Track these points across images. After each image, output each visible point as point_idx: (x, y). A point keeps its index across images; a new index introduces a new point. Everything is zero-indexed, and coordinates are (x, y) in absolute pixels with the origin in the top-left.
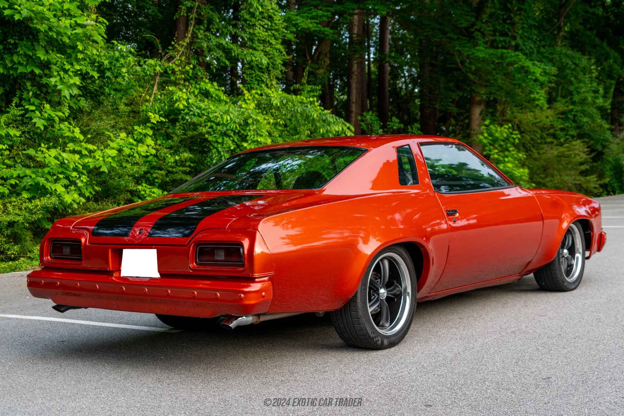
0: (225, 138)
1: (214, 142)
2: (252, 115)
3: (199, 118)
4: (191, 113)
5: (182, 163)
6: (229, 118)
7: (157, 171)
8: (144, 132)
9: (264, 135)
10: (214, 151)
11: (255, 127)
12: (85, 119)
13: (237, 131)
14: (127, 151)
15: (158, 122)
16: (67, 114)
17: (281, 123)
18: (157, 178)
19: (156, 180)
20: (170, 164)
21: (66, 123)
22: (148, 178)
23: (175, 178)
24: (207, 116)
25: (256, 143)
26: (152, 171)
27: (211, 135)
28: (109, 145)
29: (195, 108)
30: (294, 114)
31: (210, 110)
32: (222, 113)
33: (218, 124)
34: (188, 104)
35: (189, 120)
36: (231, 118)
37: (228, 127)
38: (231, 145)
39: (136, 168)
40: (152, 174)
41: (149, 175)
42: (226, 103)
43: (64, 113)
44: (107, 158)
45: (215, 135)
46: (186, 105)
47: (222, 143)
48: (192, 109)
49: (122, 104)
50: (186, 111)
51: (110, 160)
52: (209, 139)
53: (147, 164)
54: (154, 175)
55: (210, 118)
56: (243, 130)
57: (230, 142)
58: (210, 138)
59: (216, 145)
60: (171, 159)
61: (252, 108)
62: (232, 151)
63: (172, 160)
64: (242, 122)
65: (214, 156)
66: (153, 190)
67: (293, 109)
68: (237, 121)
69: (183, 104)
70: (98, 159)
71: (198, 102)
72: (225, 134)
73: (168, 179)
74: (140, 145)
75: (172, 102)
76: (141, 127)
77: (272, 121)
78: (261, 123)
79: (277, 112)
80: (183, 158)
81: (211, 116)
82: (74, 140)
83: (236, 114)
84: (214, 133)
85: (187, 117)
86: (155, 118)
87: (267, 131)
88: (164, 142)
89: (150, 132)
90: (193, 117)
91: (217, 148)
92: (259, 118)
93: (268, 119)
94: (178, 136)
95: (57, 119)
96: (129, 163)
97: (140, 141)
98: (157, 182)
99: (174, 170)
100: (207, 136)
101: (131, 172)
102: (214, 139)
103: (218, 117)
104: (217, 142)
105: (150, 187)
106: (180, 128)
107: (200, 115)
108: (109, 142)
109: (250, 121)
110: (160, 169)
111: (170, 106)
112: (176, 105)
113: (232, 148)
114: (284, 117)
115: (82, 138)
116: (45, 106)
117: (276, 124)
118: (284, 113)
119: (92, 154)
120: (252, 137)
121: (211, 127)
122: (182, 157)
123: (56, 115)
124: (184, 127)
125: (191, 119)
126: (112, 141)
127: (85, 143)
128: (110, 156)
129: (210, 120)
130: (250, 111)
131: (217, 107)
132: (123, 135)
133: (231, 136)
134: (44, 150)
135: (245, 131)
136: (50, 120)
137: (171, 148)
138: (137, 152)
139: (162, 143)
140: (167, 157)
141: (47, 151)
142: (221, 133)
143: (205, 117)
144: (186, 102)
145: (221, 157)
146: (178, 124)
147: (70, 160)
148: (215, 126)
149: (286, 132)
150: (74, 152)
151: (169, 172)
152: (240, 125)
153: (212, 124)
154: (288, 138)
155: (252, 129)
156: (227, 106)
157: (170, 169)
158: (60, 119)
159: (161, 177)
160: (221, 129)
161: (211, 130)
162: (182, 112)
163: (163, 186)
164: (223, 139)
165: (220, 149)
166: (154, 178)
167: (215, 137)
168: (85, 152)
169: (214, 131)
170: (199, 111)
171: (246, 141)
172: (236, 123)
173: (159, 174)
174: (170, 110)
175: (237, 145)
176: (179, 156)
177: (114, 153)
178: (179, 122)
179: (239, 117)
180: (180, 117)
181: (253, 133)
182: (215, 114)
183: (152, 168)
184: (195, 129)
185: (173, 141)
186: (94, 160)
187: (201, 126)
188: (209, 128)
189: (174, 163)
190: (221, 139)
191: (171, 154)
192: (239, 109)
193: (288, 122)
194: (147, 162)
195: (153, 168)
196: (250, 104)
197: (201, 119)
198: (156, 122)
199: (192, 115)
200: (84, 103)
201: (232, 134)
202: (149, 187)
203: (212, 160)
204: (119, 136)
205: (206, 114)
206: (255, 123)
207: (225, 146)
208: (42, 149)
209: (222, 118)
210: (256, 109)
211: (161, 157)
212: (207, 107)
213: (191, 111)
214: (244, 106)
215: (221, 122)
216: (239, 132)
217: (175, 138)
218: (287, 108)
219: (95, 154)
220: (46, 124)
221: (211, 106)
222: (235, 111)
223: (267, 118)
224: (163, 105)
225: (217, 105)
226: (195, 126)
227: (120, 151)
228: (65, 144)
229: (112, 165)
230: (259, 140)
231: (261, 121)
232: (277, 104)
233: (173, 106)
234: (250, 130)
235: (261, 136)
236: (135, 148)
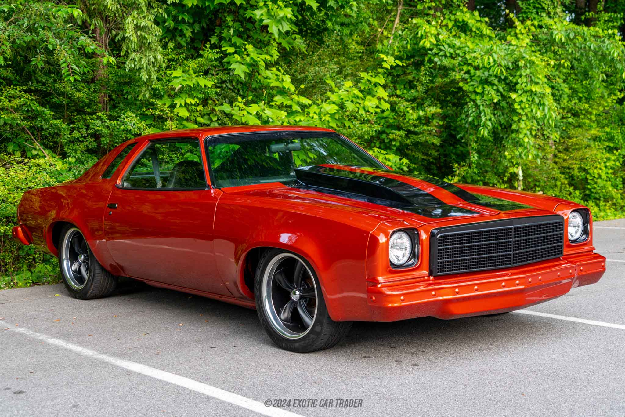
0: (486, 86)
1: (470, 92)
2: (524, 55)
3: (452, 60)
4: (441, 53)
5: (427, 121)
6: (491, 60)
7: (393, 131)
8: (374, 80)
9: (541, 82)
10: (471, 104)
11: (528, 71)
12: (300, 63)
13: (503, 77)
14: (350, 106)
15: (391, 66)
16: (276, 57)
17: (566, 65)
18: (394, 140)
19: (393, 143)
20: (411, 122)
21: (274, 69)
22: (384, 140)
23: (418, 140)
24: (462, 57)
25: (528, 94)
26: (388, 131)
27: (467, 83)
28: (329, 98)
29: (446, 46)
30: (585, 51)
31: (467, 49)
32: (483, 53)
33: (477, 68)
34: (438, 40)
35: (439, 63)
36: (494, 61)
37: (491, 71)
38: (494, 96)
39: (366, 128)
40: (388, 135)
41: (384, 136)
42: (491, 38)
43: (271, 56)
44: (325, 115)
45: (472, 83)
46: (435, 42)
47: (482, 94)
48: (442, 48)
49: (354, 43)
50: (435, 51)
51: (327, 118)
52: (464, 88)
53: (383, 121)
54: (391, 137)
55: (467, 60)
56: (512, 76)
57: (493, 93)
58: (466, 87)
59: (473, 97)
60: (413, 116)
61: (525, 45)
62: (496, 104)
63: (415, 116)
64: (510, 64)
65: (470, 112)
66: (387, 156)
67: (583, 46)
68: (503, 64)
69: (430, 42)
70: (313, 118)
71: (451, 38)
72: (486, 82)
73: (408, 142)
74: (368, 97)
75: (417, 39)
76: (370, 74)
77: (552, 63)
78: (538, 66)
79: (560, 50)
80: (429, 115)
81: (467, 56)
82: (283, 92)
83: (503, 54)
84: (472, 80)
85: (436, 59)
86: (389, 61)
87: (546, 77)
88: (405, 92)
89: (382, 81)
90: (443, 58)
91: (474, 101)
92: (534, 59)
93: (548, 61)
94: (423, 85)
95: (262, 64)
96: (358, 120)
97: (368, 92)
98: (395, 145)
99: (416, 130)
100: (461, 84)
101: (359, 132)
102: (471, 89)
103: (477, 58)
104: (475, 92)
105: (385, 152)
106: (426, 74)
107: (454, 56)
108: (329, 94)
109: (521, 63)
110: (399, 128)
111: (415, 44)
112: (421, 43)
113: (495, 101)
114: (570, 57)
115: (293, 88)
116: (247, 47)
117: (558, 67)
118: (570, 51)
119: (306, 110)
120: (524, 85)
121: (468, 72)
122: (428, 112)
123: (261, 58)
124: (432, 73)
125: (441, 60)
126: (333, 92)
127: (297, 95)
128: (328, 113)
129: (466, 63)
130: (522, 50)
131: (477, 45)
132: (348, 84)
133: (493, 85)
134: (241, 105)
135: (514, 76)
136: (254, 66)
137: (413, 100)
138: (364, 108)
139: (403, 93)
140: (408, 112)
141: (244, 107)
142: (481, 80)
143: (460, 59)
144: (436, 38)
145: (480, 113)
146: (423, 68)
147: (275, 119)
148: (472, 71)
149: (573, 76)
150: (281, 107)
151: (409, 132)
152: (507, 68)
153: (469, 68)
154: (575, 84)
155: (524, 74)
156: (492, 42)
157: (412, 128)
158: (266, 63)
159: (400, 139)
160: (481, 75)
161: (467, 76)
162: (430, 52)
163: (401, 151)
164: (484, 88)
165: (479, 102)
166: (391, 140)
167: (473, 85)
168: (296, 108)
169: (471, 77)
170: (452, 51)
171: (516, 91)
172: (501, 65)
173: (397, 135)
174: (414, 49)
175: (502, 95)
176: (424, 110)
177: (332, 108)
178: (424, 65)
179: (506, 58)
180: (426, 59)
181: (525, 80)
182: (473, 55)
183: (388, 127)
184: (446, 76)
185: (418, 91)
186: (308, 118)
187: (454, 71)
188: (465, 73)
189: (416, 120)
190: (480, 88)
191: (413, 108)
192: (507, 47)
193: (576, 64)
194: (383, 118)
195: (390, 126)
196: (522, 39)
197: (454, 62)
198: (389, 68)
199: (442, 56)
200: (300, 43)
201: (496, 82)
202: (382, 151)
203: (467, 116)
204: (343, 85)
205: (461, 54)
206: (529, 66)
207: (485, 98)
208: (238, 104)
209: (482, 59)
210: (531, 46)
211: (401, 112)
212: (464, 45)
213: (441, 50)
214: (514, 42)
215: (481, 66)
216: (506, 78)
217: (420, 88)
218: (575, 44)
219: (309, 110)
220: (247, 71)
221: (469, 44)
222: (500, 50)
223: (546, 59)
224: (405, 42)
225: (477, 41)
226: (445, 70)
227: (342, 106)
228: (271, 97)
229: (331, 124)
230: (534, 90)
231: (537, 63)
232: (561, 39)
233: (417, 44)
234: (521, 76)
235: (537, 83)
236: (361, 102)
